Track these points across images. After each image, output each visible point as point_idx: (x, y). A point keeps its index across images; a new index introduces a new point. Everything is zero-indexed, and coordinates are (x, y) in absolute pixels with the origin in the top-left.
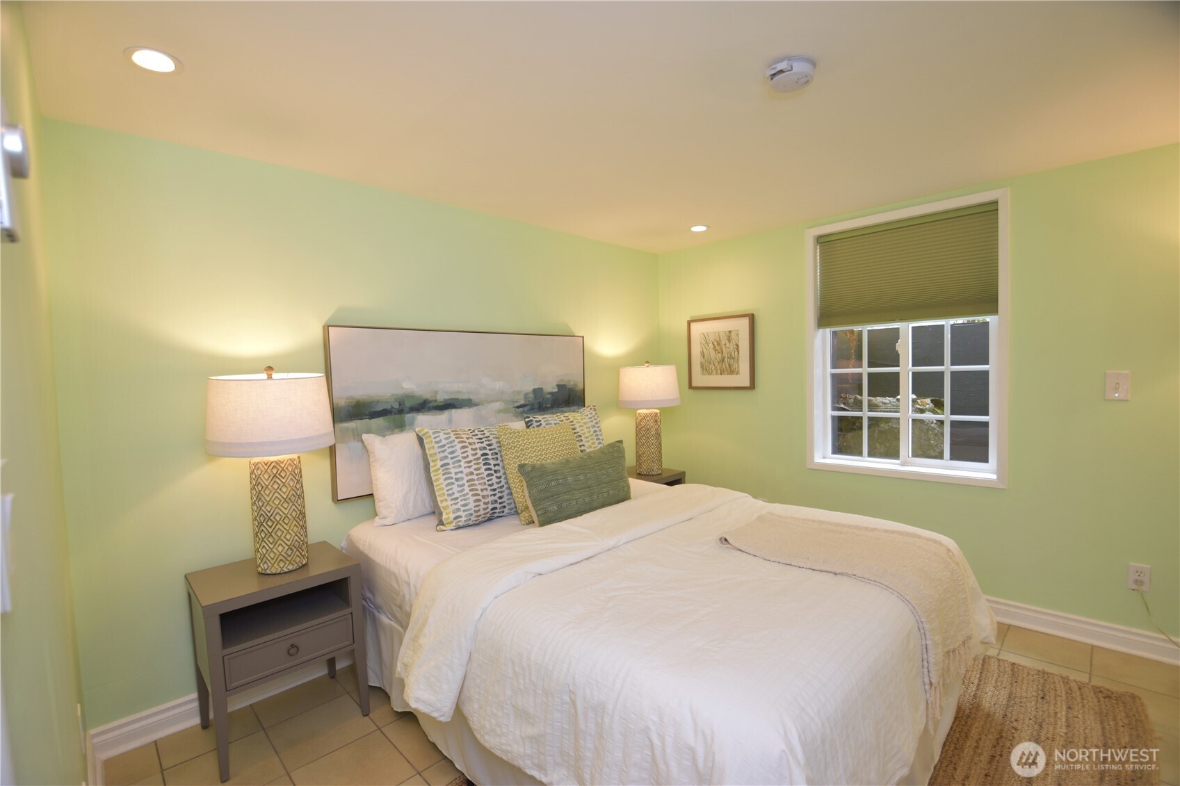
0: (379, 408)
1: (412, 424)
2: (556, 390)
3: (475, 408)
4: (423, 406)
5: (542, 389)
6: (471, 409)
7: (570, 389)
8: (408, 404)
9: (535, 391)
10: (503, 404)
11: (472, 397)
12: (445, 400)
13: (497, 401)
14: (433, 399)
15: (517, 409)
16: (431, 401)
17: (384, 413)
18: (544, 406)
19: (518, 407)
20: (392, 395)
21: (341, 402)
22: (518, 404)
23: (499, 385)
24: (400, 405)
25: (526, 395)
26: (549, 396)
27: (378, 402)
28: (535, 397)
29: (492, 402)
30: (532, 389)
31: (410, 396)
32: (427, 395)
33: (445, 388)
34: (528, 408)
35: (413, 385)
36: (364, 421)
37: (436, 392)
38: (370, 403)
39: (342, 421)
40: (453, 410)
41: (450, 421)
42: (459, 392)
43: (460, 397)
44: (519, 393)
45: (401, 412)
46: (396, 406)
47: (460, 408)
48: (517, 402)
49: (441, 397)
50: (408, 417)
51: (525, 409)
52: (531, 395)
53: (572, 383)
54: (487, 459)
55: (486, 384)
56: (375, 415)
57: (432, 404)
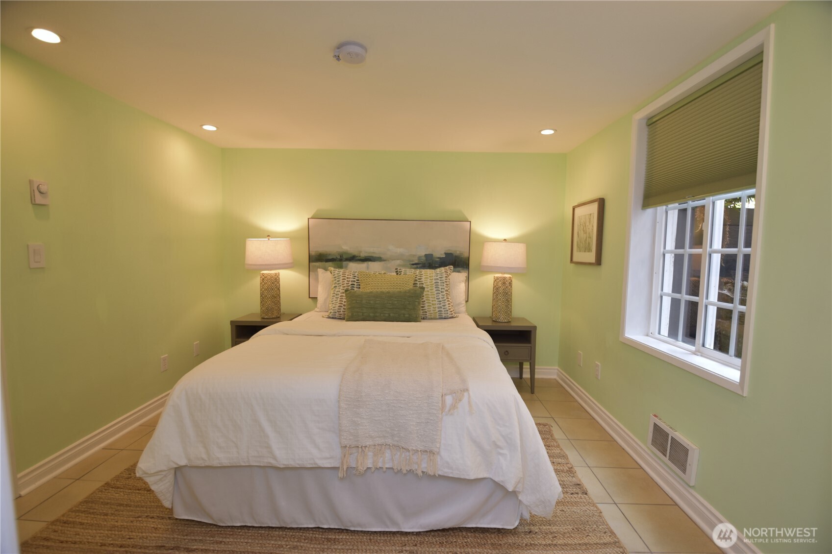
0: (330, 257)
1: (346, 267)
2: (444, 256)
3: (383, 262)
4: (353, 258)
5: (432, 255)
6: (381, 263)
7: (456, 256)
8: (345, 257)
9: (426, 255)
10: (402, 262)
11: (382, 256)
12: (366, 257)
13: (398, 260)
14: (359, 255)
15: (412, 266)
16: (357, 256)
17: (332, 260)
18: (433, 265)
19: (413, 264)
20: (337, 252)
21: (313, 253)
22: (414, 263)
23: (400, 250)
24: (341, 257)
25: (419, 258)
26: (438, 259)
27: (330, 254)
28: (426, 260)
29: (395, 260)
30: (424, 254)
31: (346, 253)
32: (356, 253)
33: (366, 249)
34: (421, 265)
35: (348, 247)
36: (323, 263)
37: (360, 252)
38: (327, 254)
39: (313, 261)
40: (370, 262)
41: (368, 268)
42: (374, 253)
43: (375, 255)
44: (414, 256)
45: (341, 260)
46: (339, 257)
47: (374, 261)
48: (413, 261)
49: (363, 255)
50: (344, 263)
51: (418, 266)
52: (424, 258)
53: (458, 252)
54: (353, 287)
55: (393, 249)
56: (328, 260)
57: (357, 258)
